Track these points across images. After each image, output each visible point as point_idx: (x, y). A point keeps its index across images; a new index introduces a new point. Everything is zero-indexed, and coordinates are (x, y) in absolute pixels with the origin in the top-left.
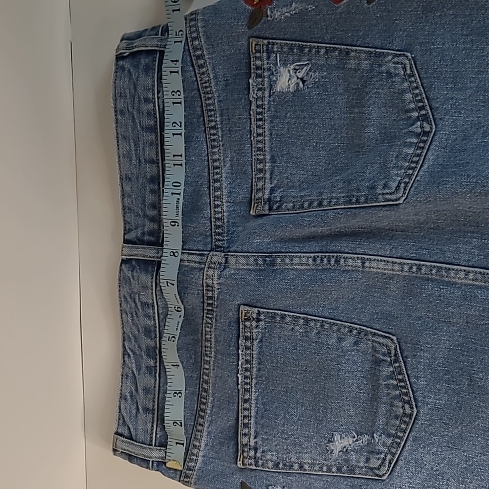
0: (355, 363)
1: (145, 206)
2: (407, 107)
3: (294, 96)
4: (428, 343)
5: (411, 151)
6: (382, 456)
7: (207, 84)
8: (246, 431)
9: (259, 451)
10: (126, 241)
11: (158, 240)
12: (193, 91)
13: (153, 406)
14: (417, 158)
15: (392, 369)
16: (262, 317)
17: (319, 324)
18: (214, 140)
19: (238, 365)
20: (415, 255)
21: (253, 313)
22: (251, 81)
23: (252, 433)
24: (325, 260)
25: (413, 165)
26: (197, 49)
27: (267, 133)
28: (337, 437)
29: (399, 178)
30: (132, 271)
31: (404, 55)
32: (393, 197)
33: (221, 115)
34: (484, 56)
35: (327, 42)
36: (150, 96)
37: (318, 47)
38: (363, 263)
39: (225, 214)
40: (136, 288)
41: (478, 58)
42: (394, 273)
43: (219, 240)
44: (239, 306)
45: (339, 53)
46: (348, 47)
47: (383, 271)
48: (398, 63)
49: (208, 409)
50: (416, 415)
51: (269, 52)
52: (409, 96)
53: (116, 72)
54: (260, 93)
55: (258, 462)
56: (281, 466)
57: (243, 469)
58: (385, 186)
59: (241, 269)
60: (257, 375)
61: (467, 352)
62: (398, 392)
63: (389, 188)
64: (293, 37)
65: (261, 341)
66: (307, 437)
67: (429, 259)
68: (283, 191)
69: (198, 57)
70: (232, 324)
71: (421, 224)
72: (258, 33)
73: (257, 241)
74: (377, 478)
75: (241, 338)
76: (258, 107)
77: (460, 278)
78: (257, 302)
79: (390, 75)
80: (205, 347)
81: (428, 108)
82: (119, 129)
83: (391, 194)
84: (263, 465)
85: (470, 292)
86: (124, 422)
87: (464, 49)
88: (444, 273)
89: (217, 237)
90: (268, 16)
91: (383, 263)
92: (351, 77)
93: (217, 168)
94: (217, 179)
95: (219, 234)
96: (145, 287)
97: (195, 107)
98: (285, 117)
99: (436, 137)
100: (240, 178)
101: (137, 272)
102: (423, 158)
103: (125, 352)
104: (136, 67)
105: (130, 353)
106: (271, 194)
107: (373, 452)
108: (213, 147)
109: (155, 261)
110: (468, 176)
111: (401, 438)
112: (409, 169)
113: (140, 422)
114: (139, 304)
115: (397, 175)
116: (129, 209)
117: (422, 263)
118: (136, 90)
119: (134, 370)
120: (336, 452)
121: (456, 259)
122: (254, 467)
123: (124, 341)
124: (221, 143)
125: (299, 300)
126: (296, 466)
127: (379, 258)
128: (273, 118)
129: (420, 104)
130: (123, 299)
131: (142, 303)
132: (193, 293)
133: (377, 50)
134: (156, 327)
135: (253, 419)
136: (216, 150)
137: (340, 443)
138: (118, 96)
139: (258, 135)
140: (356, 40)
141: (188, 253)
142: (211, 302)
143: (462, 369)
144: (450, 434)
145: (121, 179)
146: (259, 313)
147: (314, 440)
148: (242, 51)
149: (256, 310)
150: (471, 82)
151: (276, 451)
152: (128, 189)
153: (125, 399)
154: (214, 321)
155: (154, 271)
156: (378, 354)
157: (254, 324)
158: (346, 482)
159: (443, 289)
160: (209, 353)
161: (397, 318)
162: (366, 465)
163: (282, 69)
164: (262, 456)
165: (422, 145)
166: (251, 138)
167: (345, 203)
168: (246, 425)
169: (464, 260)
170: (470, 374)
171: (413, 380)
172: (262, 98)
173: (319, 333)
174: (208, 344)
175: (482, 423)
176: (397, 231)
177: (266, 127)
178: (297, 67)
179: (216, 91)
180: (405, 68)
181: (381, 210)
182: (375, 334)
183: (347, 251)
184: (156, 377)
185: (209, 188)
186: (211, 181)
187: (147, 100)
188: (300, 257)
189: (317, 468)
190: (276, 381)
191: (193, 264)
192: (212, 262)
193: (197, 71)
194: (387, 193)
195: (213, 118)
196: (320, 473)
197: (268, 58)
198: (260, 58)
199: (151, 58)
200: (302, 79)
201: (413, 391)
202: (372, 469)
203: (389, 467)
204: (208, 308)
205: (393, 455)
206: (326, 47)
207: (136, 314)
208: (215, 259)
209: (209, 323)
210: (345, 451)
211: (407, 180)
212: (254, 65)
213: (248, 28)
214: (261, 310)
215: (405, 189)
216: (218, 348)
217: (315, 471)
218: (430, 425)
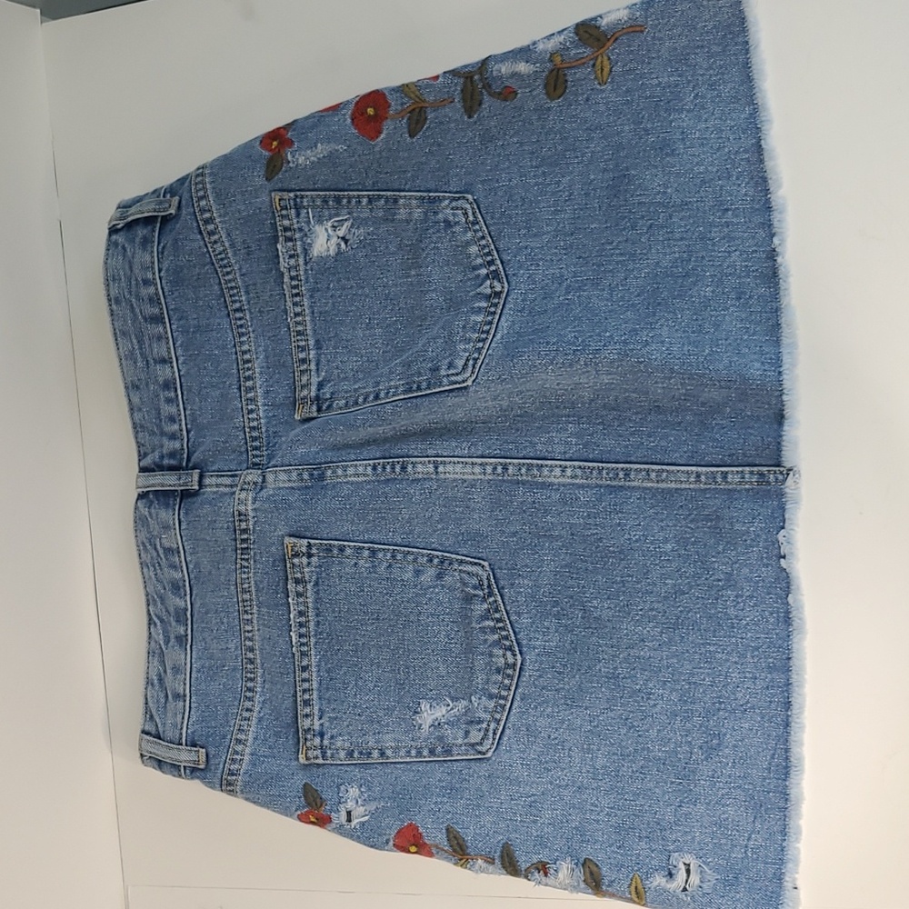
0: (440, 603)
1: (161, 421)
2: (473, 264)
3: (336, 261)
4: (526, 566)
5: (480, 318)
6: (484, 726)
7: (223, 256)
8: (307, 710)
9: (325, 737)
10: (143, 470)
11: (181, 464)
12: (205, 266)
13: (184, 690)
14: (488, 327)
15: (486, 606)
16: (314, 551)
17: (389, 555)
18: (241, 326)
19: (290, 620)
20: (499, 452)
21: (301, 546)
22: (279, 246)
23: (316, 712)
24: (388, 467)
25: (484, 336)
26: (205, 210)
27: (307, 311)
28: (424, 705)
29: (467, 354)
30: (149, 508)
31: (464, 197)
32: (459, 378)
33: (247, 293)
34: (560, 191)
35: (369, 188)
36: (150, 276)
37: (359, 196)
38: (436, 468)
39: (262, 421)
40: (156, 529)
41: (554, 194)
42: (476, 477)
43: (257, 456)
44: (283, 536)
45: (386, 202)
46: (395, 193)
47: (461, 476)
48: (457, 208)
49: (259, 685)
50: (522, 664)
51: (298, 208)
52: (474, 249)
53: (108, 250)
54: (292, 262)
55: (326, 753)
56: (356, 755)
57: (307, 765)
58: (450, 366)
59: (282, 488)
60: (316, 631)
61: (577, 574)
62: (496, 637)
63: (455, 368)
64: (326, 185)
65: (316, 584)
66: (388, 709)
67: (516, 455)
68: (335, 385)
69: (207, 222)
70: (277, 563)
71: (505, 411)
72: (280, 185)
73: (301, 450)
74: (480, 756)
75: (290, 582)
76: (292, 278)
77: (555, 477)
78: (305, 531)
79: (448, 224)
80: (243, 601)
81: (498, 262)
82: (116, 323)
83: (457, 374)
84: (332, 756)
85: (570, 494)
86: (152, 716)
87: (536, 184)
88: (535, 472)
89: (254, 452)
90: (289, 162)
91: (461, 465)
92: (403, 230)
93: (248, 361)
94: (249, 376)
95: (256, 448)
96: (166, 527)
97: (211, 285)
98: (328, 288)
99: (509, 299)
100: (279, 373)
101: (155, 508)
102: (494, 326)
103: (150, 622)
104: (132, 241)
105: (157, 621)
106: (319, 390)
107: (472, 722)
108: (241, 335)
109: (177, 491)
110: (548, 343)
111: (505, 698)
112: (479, 341)
113: (169, 715)
114: (161, 551)
115: (465, 350)
116: (142, 426)
117: (508, 461)
118: (132, 271)
119: (162, 642)
120: (426, 727)
121: (549, 452)
122: (320, 761)
123: (148, 605)
124: (250, 329)
125: (359, 524)
126: (376, 754)
127: (456, 460)
128: (313, 291)
129: (489, 258)
130: (142, 547)
131: (164, 549)
132: (222, 528)
133: (431, 194)
134: (184, 581)
135: (315, 693)
136: (245, 339)
137: (430, 714)
138: (110, 279)
139: (297, 315)
140: (404, 183)
141: (217, 475)
142: (245, 536)
143: (572, 597)
144: (567, 687)
145: (127, 388)
146: (309, 546)
147: (396, 713)
148: (263, 210)
149: (305, 542)
150: (547, 225)
151: (349, 733)
152: (136, 400)
153: (152, 684)
154: (252, 562)
155: (175, 505)
156: (467, 587)
157: (305, 560)
158: (442, 769)
159: (537, 493)
160: (249, 608)
161: (487, 537)
162: (466, 741)
163: (317, 227)
164: (330, 743)
165: (493, 309)
166: (287, 319)
167: (405, 392)
168: (307, 703)
169: (559, 453)
170: (582, 602)
171: (513, 618)
172: (296, 267)
173: (390, 566)
174: (246, 596)
175: (605, 667)
176: (477, 423)
177: (306, 304)
178: (336, 224)
179: (236, 263)
180: (466, 214)
181: (448, 396)
182: (461, 562)
183: (416, 454)
184: (186, 649)
185: (239, 389)
186: (242, 379)
187: (146, 282)
188: (356, 466)
189: (402, 753)
190: (342, 636)
191: (222, 489)
192: (245, 483)
193: (206, 239)
194: (453, 374)
195: (237, 298)
196: (408, 759)
197: (298, 215)
198: (287, 217)
199: (149, 228)
200: (343, 238)
201: (514, 632)
202: (473, 745)
203: (494, 739)
204: (243, 546)
205: (498, 722)
206: (369, 196)
207: (160, 565)
208: (249, 478)
209: (244, 567)
210: (437, 725)
211: (476, 355)
212: (280, 226)
213: (267, 179)
214: (312, 541)
215: (474, 367)
216: (261, 599)
217: (402, 757)
218: (540, 676)
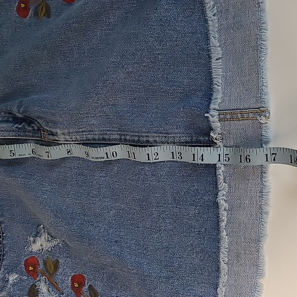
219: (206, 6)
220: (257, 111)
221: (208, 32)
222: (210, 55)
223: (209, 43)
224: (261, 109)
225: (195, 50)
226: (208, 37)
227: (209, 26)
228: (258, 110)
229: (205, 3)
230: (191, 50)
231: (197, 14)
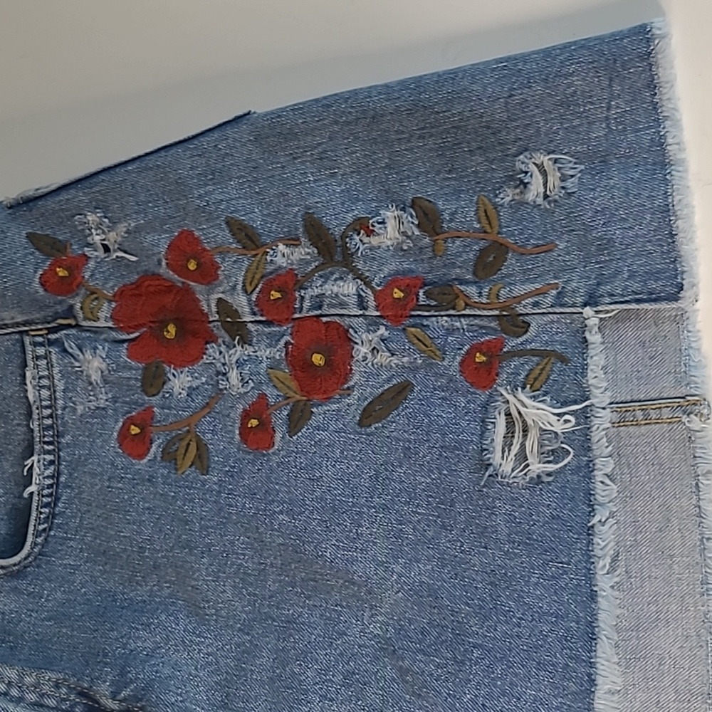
219: (596, 564)
220: (679, 402)
221: (594, 622)
222: (593, 677)
223: (593, 648)
224: (689, 398)
225: (558, 656)
226: (595, 635)
227: (599, 608)
228: (682, 400)
229: (594, 555)
230: (549, 654)
231: (572, 576)
